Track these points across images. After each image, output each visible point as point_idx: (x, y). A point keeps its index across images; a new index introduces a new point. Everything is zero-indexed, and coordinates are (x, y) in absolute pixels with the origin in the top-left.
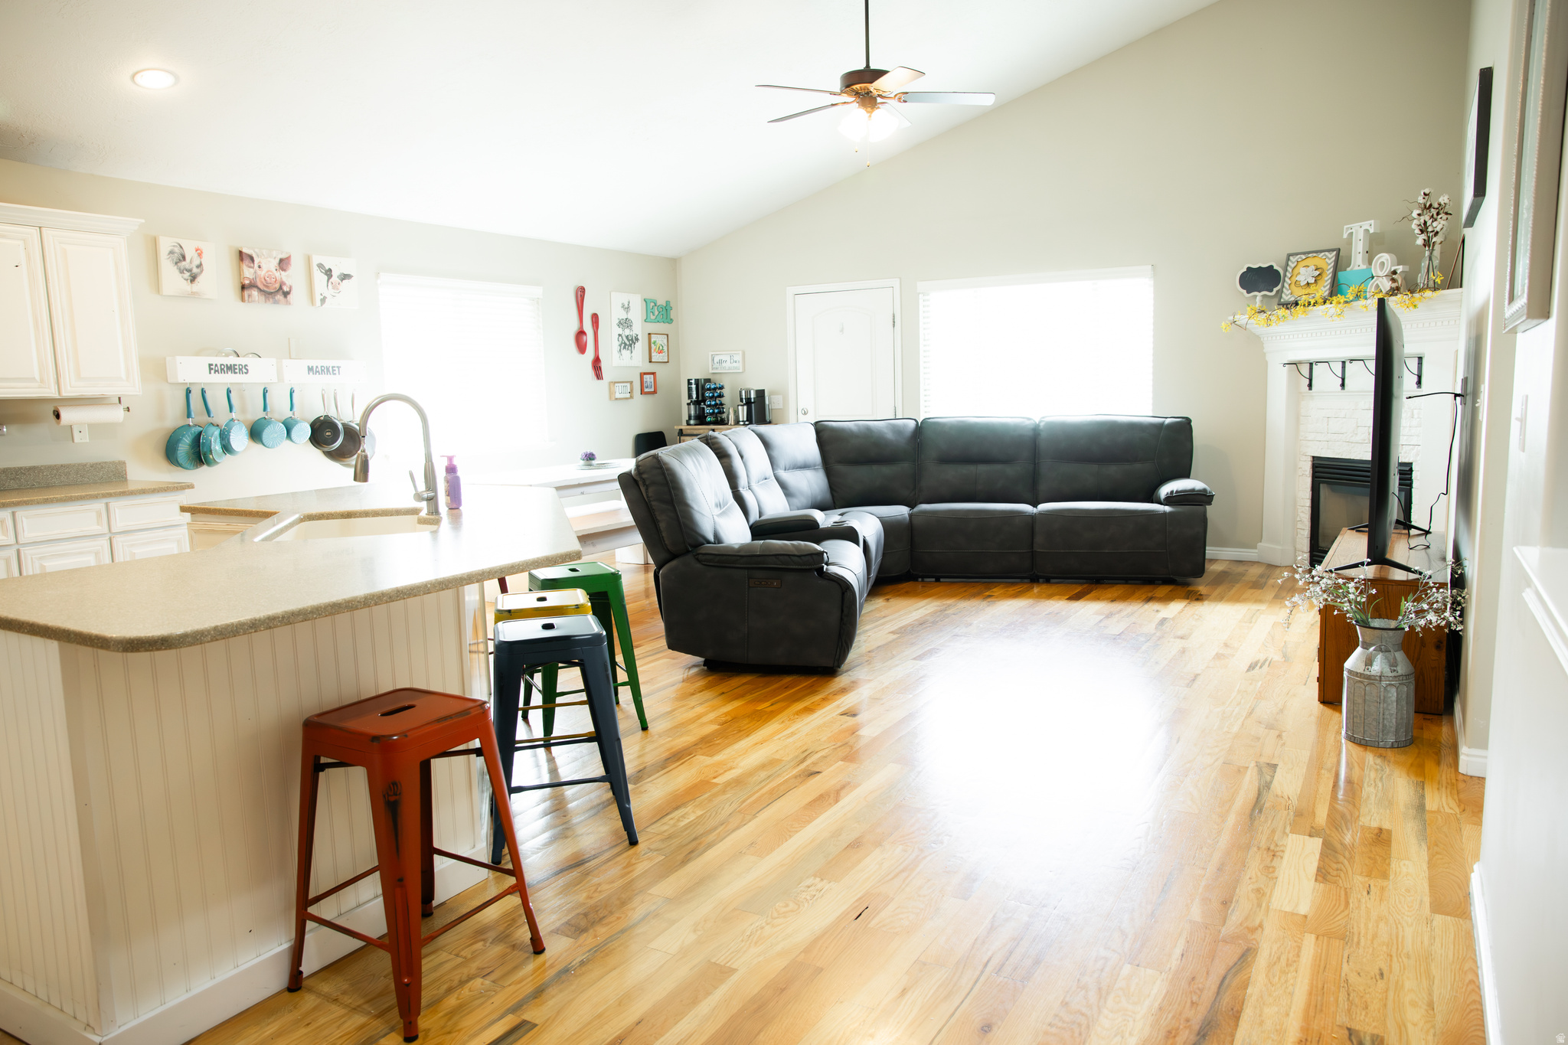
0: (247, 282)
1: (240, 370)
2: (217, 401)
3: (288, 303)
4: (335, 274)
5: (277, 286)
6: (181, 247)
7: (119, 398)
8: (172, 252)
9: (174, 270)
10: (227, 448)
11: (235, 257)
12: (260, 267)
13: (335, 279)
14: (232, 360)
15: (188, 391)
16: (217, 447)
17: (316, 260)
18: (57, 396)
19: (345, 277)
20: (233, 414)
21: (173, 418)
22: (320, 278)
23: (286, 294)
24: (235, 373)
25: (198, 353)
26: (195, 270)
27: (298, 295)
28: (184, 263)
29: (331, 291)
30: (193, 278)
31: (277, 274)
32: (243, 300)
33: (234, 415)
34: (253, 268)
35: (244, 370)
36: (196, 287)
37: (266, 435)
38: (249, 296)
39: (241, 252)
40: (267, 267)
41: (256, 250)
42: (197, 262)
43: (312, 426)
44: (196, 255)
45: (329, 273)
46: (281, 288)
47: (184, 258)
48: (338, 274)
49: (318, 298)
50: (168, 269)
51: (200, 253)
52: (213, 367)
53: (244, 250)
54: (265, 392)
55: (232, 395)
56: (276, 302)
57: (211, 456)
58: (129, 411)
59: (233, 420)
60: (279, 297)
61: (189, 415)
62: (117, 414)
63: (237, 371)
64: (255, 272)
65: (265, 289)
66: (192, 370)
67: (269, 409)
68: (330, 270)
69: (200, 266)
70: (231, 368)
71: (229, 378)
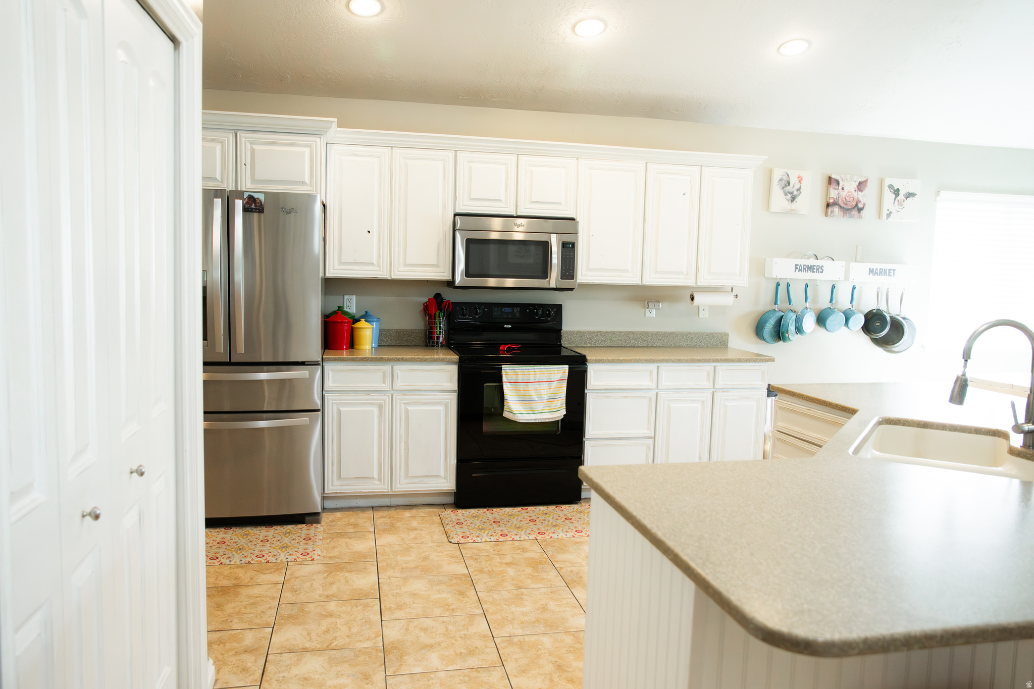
0: (831, 201)
1: (818, 269)
2: (797, 294)
3: (861, 217)
4: (902, 193)
5: (854, 204)
6: (788, 176)
7: (732, 288)
8: (781, 180)
9: (781, 193)
10: (799, 330)
11: (826, 181)
12: (843, 189)
13: (901, 197)
14: (812, 262)
15: (778, 284)
16: (792, 328)
17: (887, 182)
18: (694, 285)
19: (909, 195)
20: (807, 303)
21: (764, 303)
22: (889, 196)
23: (860, 210)
24: (814, 272)
25: (788, 256)
26: (795, 193)
27: (869, 212)
28: (788, 187)
29: (897, 207)
30: (793, 199)
31: (855, 194)
32: (826, 215)
33: (808, 305)
34: (837, 189)
35: (820, 270)
36: (794, 205)
37: (829, 322)
38: (832, 212)
39: (830, 178)
40: (849, 187)
41: (842, 176)
42: (797, 187)
43: (866, 316)
44: (798, 181)
45: (897, 192)
46: (857, 205)
47: (789, 183)
48: (905, 192)
49: (885, 212)
50: (777, 192)
51: (800, 179)
52: (798, 267)
53: (833, 176)
54: (833, 287)
55: (808, 289)
56: (852, 217)
57: (787, 335)
58: (737, 297)
59: (806, 308)
60: (855, 212)
61: (776, 303)
62: (729, 300)
63: (815, 270)
64: (839, 193)
65: (845, 206)
66: (783, 269)
67: (834, 302)
68: (898, 190)
69: (799, 190)
70: (810, 268)
71: (808, 276)
